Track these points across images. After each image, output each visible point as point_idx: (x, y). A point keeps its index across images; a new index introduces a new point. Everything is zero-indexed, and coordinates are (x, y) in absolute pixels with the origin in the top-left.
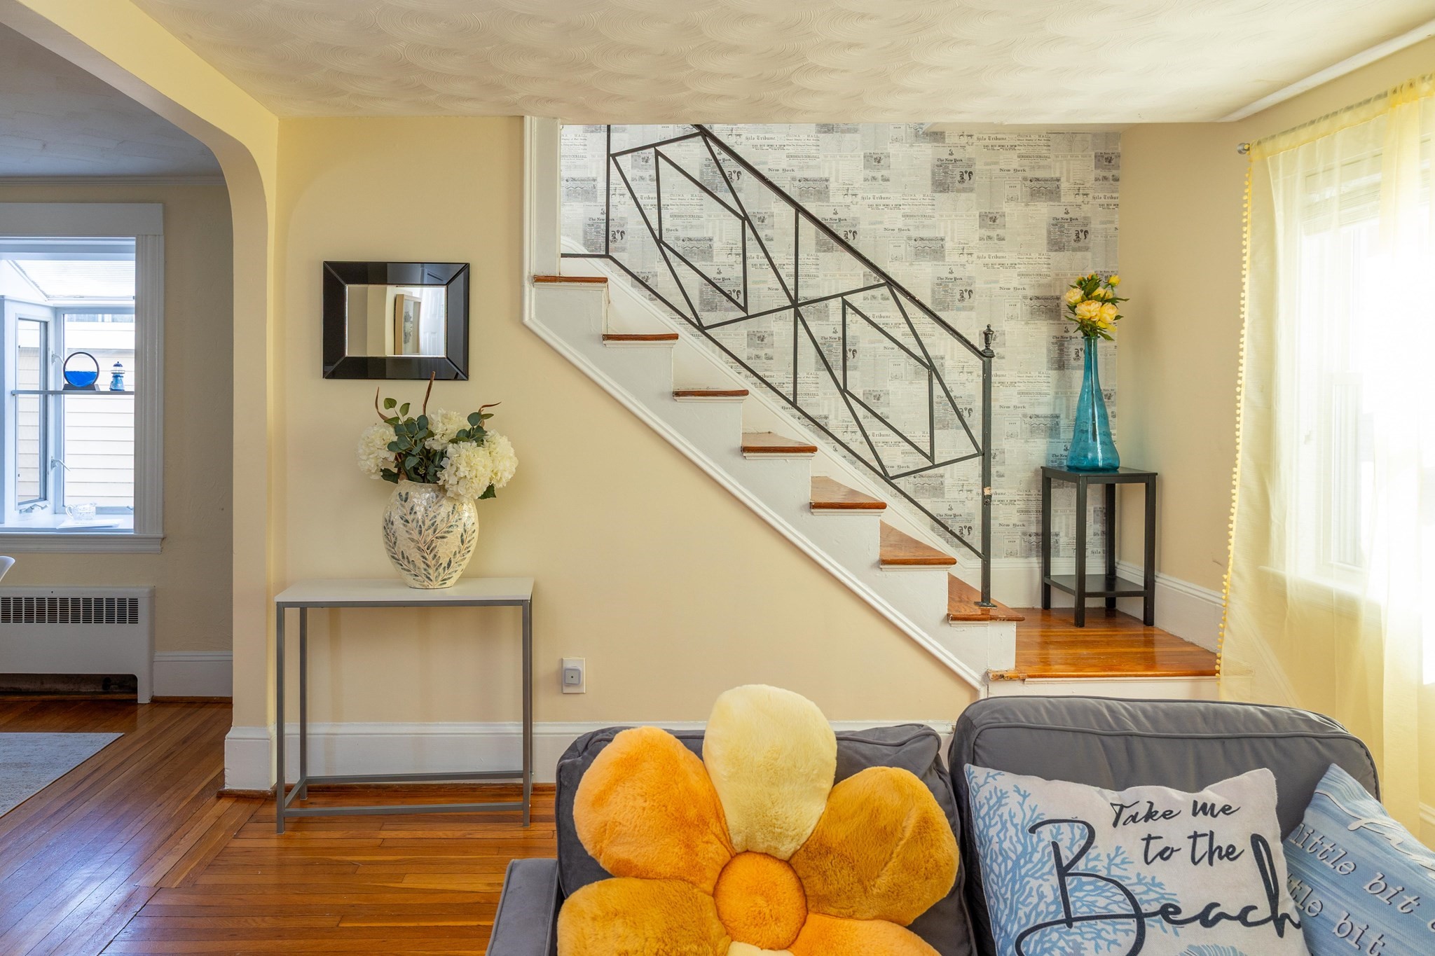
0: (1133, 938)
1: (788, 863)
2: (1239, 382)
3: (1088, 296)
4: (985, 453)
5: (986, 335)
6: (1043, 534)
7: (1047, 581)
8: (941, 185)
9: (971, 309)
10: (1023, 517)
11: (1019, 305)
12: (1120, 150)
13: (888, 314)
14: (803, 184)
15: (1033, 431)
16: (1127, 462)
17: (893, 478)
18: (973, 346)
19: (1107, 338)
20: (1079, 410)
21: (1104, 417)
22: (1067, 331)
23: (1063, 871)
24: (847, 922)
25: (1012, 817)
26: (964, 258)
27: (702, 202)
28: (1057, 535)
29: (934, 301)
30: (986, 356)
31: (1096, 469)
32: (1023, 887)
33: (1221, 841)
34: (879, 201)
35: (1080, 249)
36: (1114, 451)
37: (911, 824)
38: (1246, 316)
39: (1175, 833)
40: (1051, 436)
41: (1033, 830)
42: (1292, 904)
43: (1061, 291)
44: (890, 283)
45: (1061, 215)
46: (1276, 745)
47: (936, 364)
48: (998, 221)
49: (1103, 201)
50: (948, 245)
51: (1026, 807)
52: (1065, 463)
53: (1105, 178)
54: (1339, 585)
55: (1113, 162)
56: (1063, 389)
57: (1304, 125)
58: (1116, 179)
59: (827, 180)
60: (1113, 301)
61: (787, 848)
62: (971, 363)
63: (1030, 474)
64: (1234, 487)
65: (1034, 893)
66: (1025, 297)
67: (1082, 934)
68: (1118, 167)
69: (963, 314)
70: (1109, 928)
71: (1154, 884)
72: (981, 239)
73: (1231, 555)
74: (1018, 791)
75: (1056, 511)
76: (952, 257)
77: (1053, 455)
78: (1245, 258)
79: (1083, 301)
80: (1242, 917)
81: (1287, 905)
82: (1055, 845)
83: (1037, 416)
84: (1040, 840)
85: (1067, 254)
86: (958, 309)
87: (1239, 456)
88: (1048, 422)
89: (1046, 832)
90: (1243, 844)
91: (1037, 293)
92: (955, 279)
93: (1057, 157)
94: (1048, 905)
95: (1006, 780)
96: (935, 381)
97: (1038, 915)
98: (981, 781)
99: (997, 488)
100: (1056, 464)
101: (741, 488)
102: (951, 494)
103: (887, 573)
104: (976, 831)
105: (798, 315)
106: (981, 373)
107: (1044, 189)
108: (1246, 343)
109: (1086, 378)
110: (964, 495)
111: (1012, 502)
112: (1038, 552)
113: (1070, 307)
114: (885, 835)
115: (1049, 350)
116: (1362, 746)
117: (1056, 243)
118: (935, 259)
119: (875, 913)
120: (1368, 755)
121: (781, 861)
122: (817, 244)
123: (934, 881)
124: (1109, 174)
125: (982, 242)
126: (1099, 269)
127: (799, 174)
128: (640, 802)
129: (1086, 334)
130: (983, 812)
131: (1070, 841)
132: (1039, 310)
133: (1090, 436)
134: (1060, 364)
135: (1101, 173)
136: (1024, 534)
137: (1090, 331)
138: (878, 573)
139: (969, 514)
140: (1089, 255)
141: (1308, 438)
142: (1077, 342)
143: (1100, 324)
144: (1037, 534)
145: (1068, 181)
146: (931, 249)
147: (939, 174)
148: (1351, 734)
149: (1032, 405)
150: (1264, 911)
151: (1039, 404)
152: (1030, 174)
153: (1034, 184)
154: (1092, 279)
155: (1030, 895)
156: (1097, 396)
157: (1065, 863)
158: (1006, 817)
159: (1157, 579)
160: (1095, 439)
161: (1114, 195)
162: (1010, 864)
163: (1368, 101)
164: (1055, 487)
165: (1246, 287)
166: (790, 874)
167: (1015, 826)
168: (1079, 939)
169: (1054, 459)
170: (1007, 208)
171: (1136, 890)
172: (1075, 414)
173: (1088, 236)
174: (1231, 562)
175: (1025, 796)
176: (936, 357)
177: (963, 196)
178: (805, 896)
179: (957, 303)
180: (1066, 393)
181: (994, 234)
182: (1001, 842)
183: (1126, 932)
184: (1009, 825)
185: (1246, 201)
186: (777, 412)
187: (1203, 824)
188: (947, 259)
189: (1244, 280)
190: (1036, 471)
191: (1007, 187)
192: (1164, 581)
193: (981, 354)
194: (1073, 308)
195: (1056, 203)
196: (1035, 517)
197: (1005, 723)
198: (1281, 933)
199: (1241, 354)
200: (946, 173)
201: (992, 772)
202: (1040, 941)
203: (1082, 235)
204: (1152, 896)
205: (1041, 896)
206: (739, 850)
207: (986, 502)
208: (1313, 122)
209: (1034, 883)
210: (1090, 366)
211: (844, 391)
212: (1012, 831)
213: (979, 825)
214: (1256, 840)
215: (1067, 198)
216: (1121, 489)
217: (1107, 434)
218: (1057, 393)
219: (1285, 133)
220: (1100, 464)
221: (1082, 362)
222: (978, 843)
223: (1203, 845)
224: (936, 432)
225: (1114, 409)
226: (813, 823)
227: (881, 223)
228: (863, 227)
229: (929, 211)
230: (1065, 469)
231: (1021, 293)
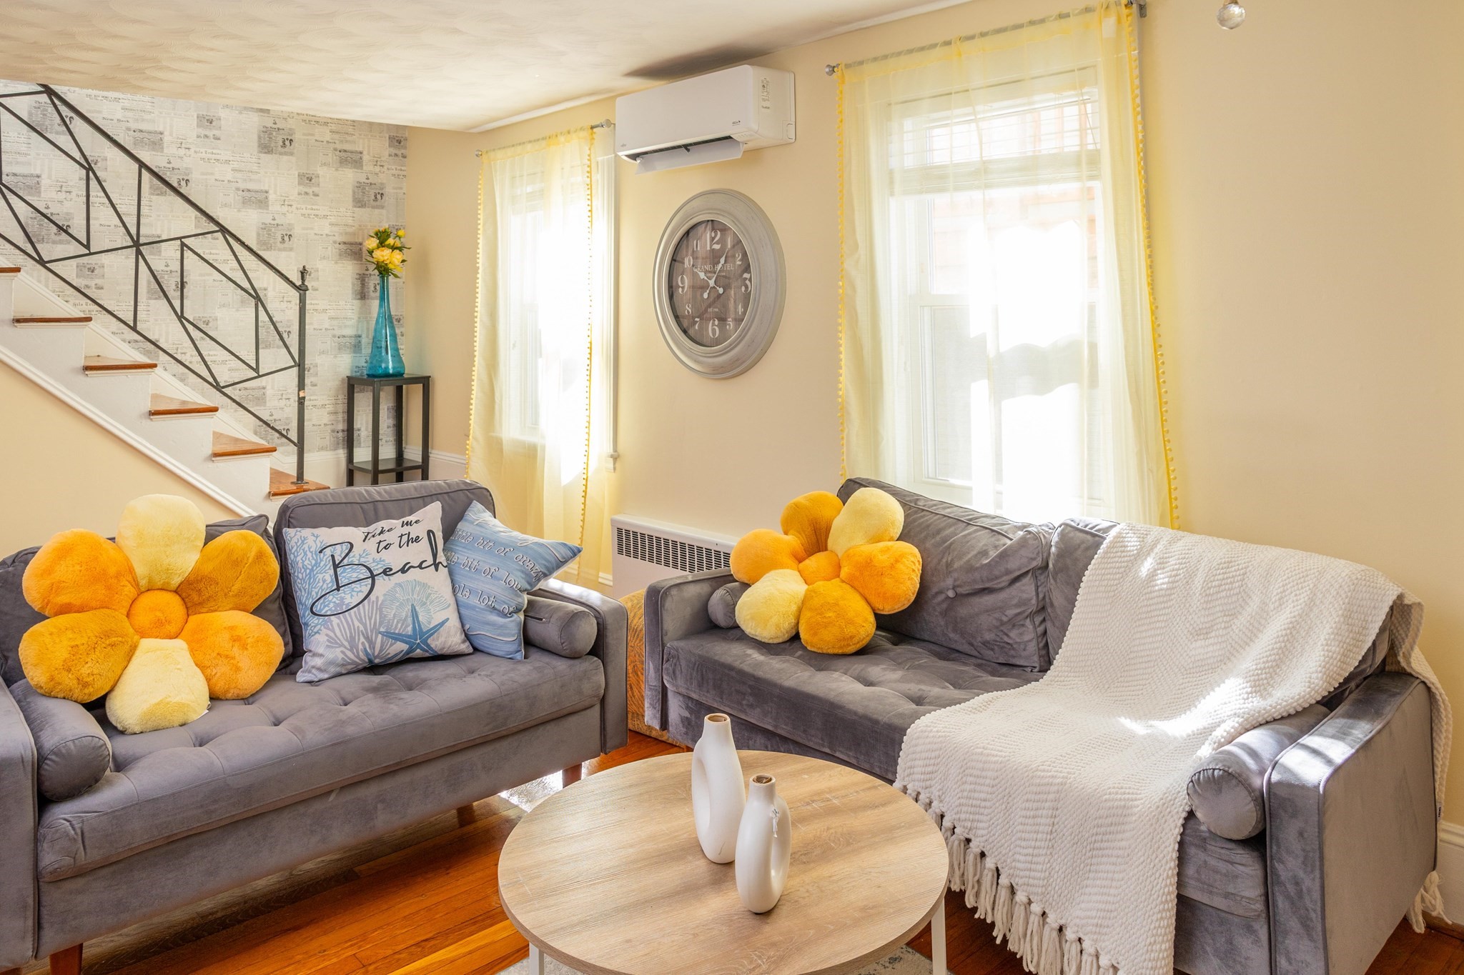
0: (369, 586)
1: (176, 592)
2: (476, 309)
3: (382, 244)
4: (300, 365)
5: (302, 273)
6: (348, 430)
7: (351, 467)
8: (265, 148)
9: (291, 249)
10: (332, 417)
11: (330, 248)
12: (407, 135)
13: (217, 252)
14: (137, 134)
15: (341, 348)
16: (409, 371)
17: (224, 387)
18: (291, 282)
19: (396, 276)
20: (375, 330)
21: (394, 336)
22: (367, 270)
23: (336, 566)
24: (214, 614)
25: (309, 549)
26: (285, 209)
27: (30, 141)
28: (359, 430)
29: (259, 242)
30: (302, 289)
31: (387, 375)
32: (315, 580)
33: (413, 535)
34: (210, 156)
35: (377, 207)
36: (400, 361)
37: (252, 555)
38: (480, 265)
39: (392, 537)
40: (355, 352)
41: (321, 552)
42: (444, 558)
43: (363, 239)
44: (224, 230)
45: (363, 180)
46: (449, 496)
47: (261, 295)
48: (313, 181)
49: (394, 172)
50: (272, 197)
51: (318, 542)
52: (365, 372)
53: (396, 155)
54: (528, 438)
55: (402, 144)
56: (364, 314)
57: (509, 146)
58: (404, 157)
59: (161, 133)
60: (400, 249)
61: (175, 581)
62: (291, 294)
63: (337, 383)
64: (473, 381)
65: (321, 581)
66: (335, 242)
67: (344, 593)
68: (405, 148)
69: (284, 254)
70: (358, 586)
71: (381, 561)
72: (299, 194)
73: (471, 427)
74: (314, 535)
75: (358, 411)
76: (275, 207)
77: (356, 367)
78: (479, 227)
79: (378, 248)
80: (420, 566)
81: (441, 558)
82: (333, 556)
83: (344, 336)
84: (324, 555)
85: (368, 210)
86: (280, 250)
87: (476, 359)
88: (353, 341)
89: (328, 552)
90: (424, 535)
91: (344, 239)
92: (277, 225)
93: (360, 135)
94: (328, 584)
95: (307, 532)
96: (261, 308)
97: (322, 590)
98: (292, 535)
99: (311, 395)
100: (358, 374)
101: (84, 403)
102: (272, 403)
103: (218, 464)
104: (290, 561)
105: (139, 253)
106: (298, 302)
107: (350, 159)
108: (480, 283)
109: (381, 306)
110: (283, 403)
111: (324, 406)
112: (344, 445)
113: (369, 252)
114: (236, 563)
115: (353, 285)
116: (488, 491)
117: (359, 201)
118: (260, 208)
119: (231, 606)
120: (491, 495)
121: (171, 591)
122: (150, 188)
123: (265, 583)
124: (399, 153)
125: (300, 197)
126: (391, 223)
127: (134, 126)
128: (78, 567)
129: (381, 273)
130: (293, 551)
131: (339, 553)
132: (346, 253)
133: (383, 350)
134: (362, 295)
135: (393, 151)
136: (333, 431)
137: (384, 270)
138: (210, 465)
139: (287, 418)
140: (384, 212)
141: (514, 345)
142: (375, 279)
143: (390, 266)
144: (343, 431)
145: (369, 154)
146: (258, 199)
147: (264, 138)
148: (484, 486)
149: (340, 327)
150: (430, 561)
151: (345, 326)
152: (339, 147)
153: (343, 154)
154: (385, 231)
155: (319, 582)
156: (389, 320)
157: (337, 562)
158: (307, 549)
159: (430, 455)
160: (387, 353)
161: (403, 168)
162: (308, 571)
163: (538, 140)
164: (358, 392)
165: (480, 246)
166: (178, 597)
167: (312, 552)
168: (343, 595)
169: (357, 370)
170: (321, 171)
171: (372, 566)
172: (373, 334)
173: (384, 198)
174: (471, 432)
175: (317, 537)
176: (260, 289)
177: (285, 158)
178: (187, 608)
179: (279, 244)
180: (366, 318)
181: (310, 191)
182: (303, 562)
183: (366, 585)
184: (308, 553)
185: (480, 189)
186: (108, 337)
187: (406, 529)
188: (270, 208)
189: (479, 241)
190: (343, 379)
191: (321, 154)
192: (435, 455)
193: (297, 288)
194: (371, 252)
195: (360, 171)
196: (341, 417)
197: (307, 503)
198: (437, 570)
199: (477, 290)
200: (270, 138)
201: (299, 529)
202: (324, 602)
203: (379, 197)
204: (380, 566)
205: (324, 581)
206: (143, 590)
207: (301, 402)
208: (513, 146)
209: (320, 576)
210: (383, 297)
211: (181, 317)
212: (309, 555)
213: (291, 557)
214: (429, 532)
215: (368, 167)
216: (407, 389)
217: (397, 350)
218: (359, 318)
219: (500, 149)
220: (391, 371)
221: (378, 294)
222: (290, 568)
223: (405, 539)
224: (260, 351)
225: (402, 329)
226: (193, 564)
227: (212, 174)
228: (194, 176)
229: (255, 168)
230: (366, 377)
231: (332, 238)
